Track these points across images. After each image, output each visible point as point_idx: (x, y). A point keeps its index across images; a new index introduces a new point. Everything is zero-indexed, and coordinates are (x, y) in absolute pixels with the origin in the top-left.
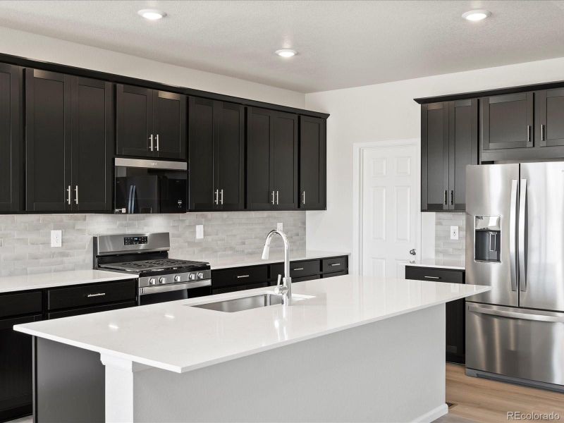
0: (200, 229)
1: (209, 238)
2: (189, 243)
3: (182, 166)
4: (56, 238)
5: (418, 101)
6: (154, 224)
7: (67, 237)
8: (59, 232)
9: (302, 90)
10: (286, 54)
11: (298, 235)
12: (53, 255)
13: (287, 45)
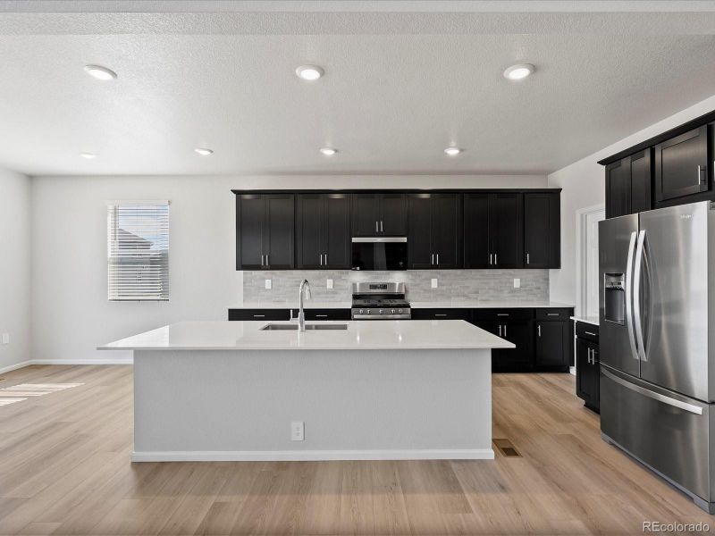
1: (444, 288)
2: (425, 290)
3: (404, 240)
4: (330, 284)
6: (397, 279)
7: (336, 283)
8: (332, 281)
10: (453, 152)
11: (539, 288)
12: (327, 293)
13: (453, 144)
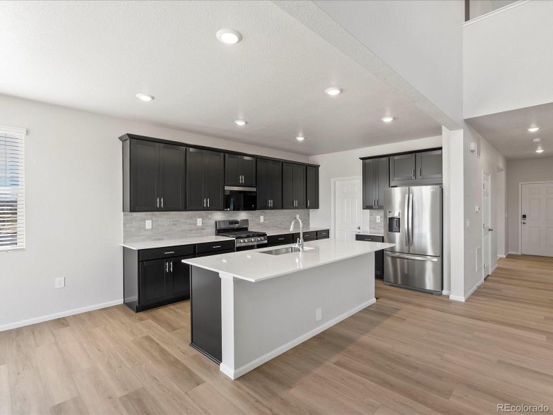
0: (262, 218)
1: (266, 222)
2: (257, 224)
3: (254, 189)
4: (199, 222)
5: (361, 159)
6: (242, 216)
7: (204, 221)
8: (201, 219)
9: (308, 155)
10: (300, 139)
11: (306, 220)
12: (198, 229)
13: (301, 135)
